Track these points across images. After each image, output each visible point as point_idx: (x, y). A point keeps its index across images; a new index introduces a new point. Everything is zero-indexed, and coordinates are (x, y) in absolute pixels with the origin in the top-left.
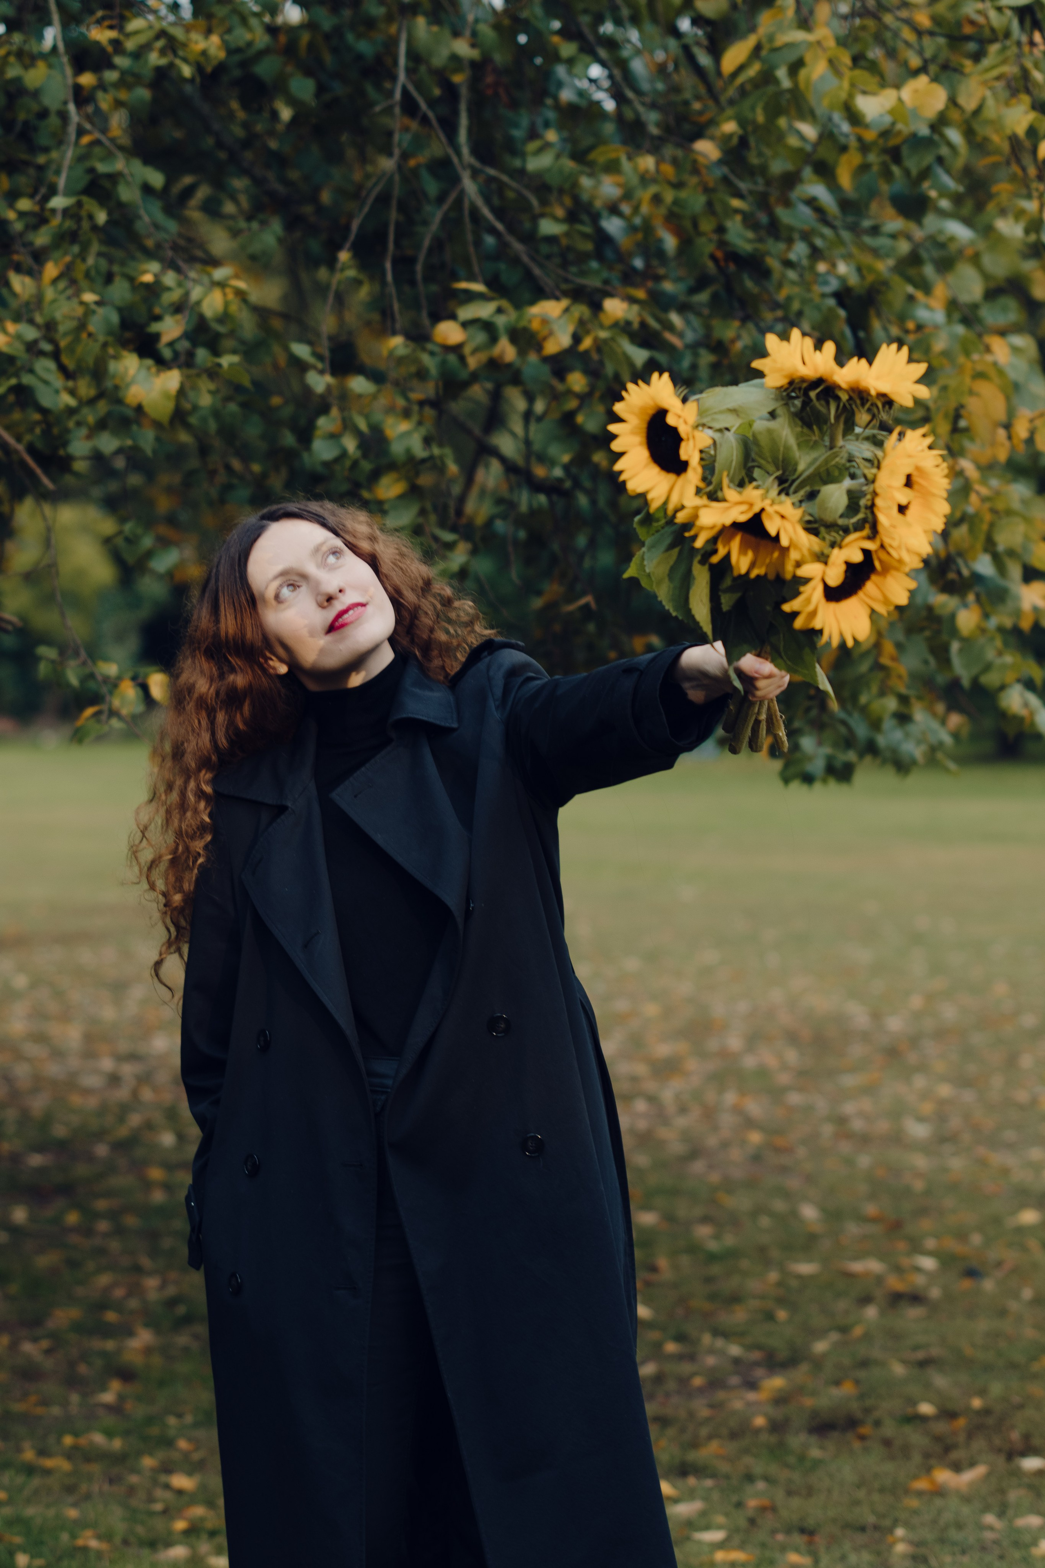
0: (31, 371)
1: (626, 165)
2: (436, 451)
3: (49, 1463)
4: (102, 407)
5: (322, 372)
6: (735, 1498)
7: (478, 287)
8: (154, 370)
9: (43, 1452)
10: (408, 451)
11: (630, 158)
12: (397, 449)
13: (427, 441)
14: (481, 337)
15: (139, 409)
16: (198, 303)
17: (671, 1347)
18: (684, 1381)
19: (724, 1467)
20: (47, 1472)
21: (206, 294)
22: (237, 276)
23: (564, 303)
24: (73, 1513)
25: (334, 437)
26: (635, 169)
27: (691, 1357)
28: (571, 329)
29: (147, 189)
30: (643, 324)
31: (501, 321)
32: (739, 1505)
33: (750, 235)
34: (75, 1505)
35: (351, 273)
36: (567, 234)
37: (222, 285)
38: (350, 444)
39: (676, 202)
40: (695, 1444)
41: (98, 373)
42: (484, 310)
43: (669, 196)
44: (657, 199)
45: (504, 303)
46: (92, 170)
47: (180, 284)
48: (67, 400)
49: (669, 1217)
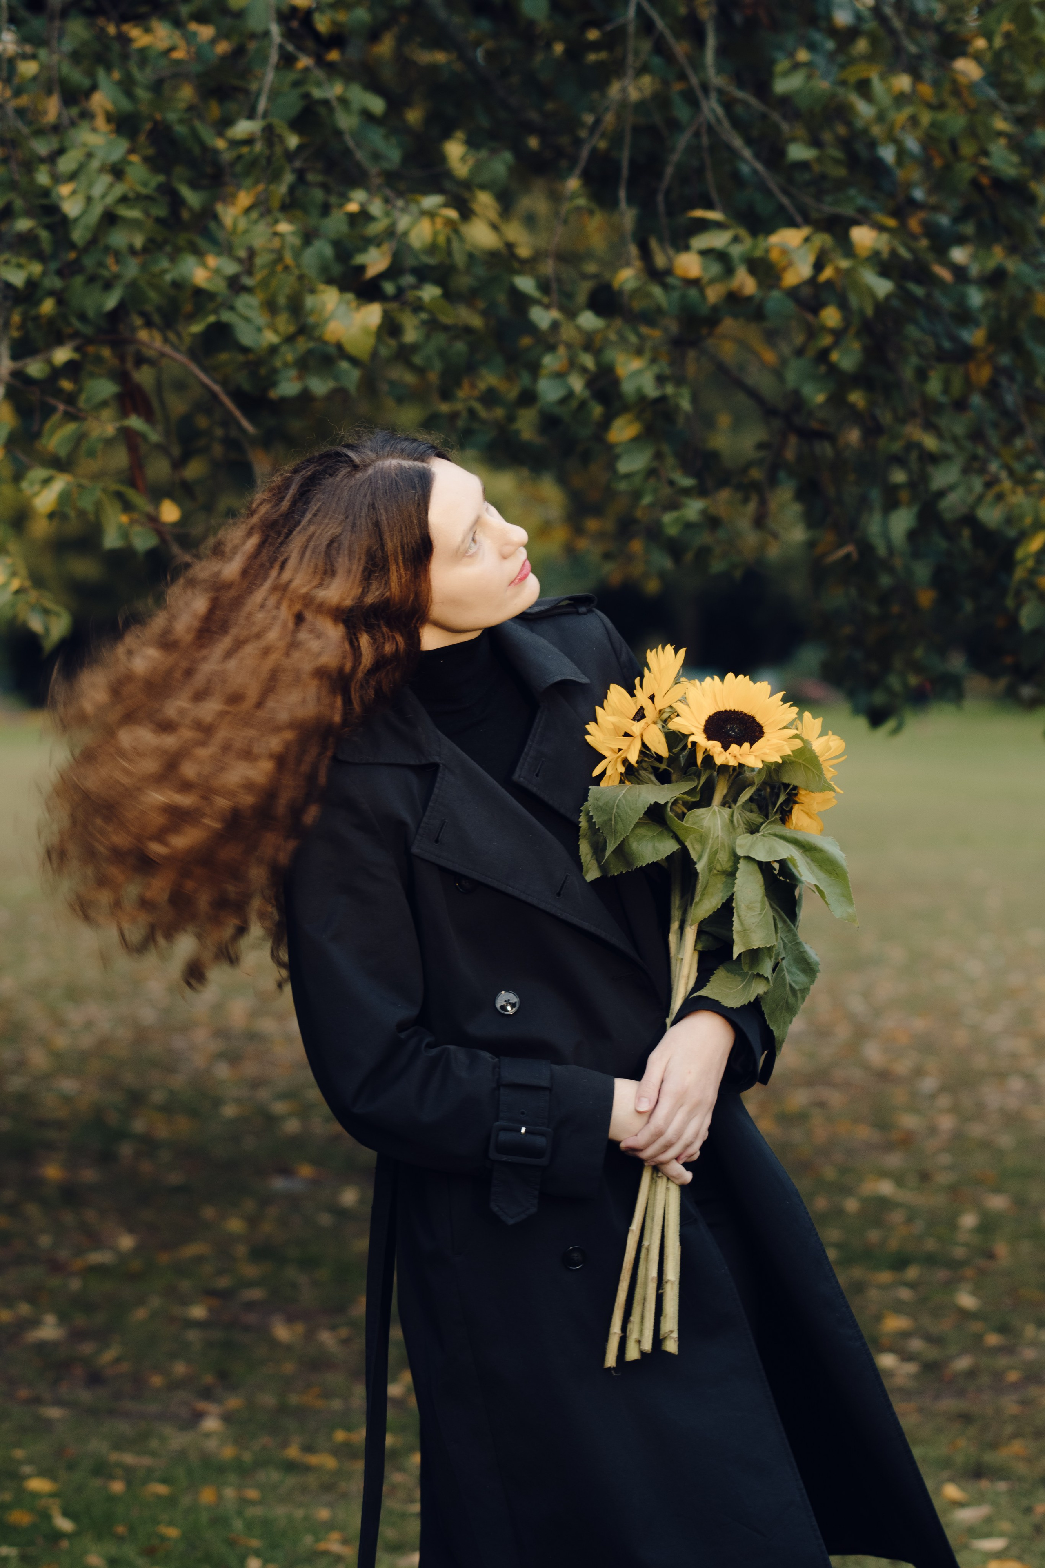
0: (232, 308)
1: (877, 86)
2: (669, 390)
3: (313, 1459)
4: (303, 344)
5: (547, 307)
6: (1025, 1502)
7: (714, 215)
8: (354, 304)
9: (308, 1449)
10: (639, 391)
11: (883, 77)
12: (628, 388)
13: (660, 380)
14: (715, 268)
15: (339, 346)
16: (406, 234)
17: (993, 1340)
18: (998, 1376)
19: (1022, 1468)
20: (306, 1469)
21: (414, 224)
22: (446, 205)
23: (805, 231)
24: (324, 1514)
25: (560, 375)
26: (889, 89)
27: (1009, 1350)
28: (811, 258)
29: (367, 115)
30: (893, 253)
31: (736, 251)
32: (1028, 1510)
33: (1015, 159)
34: (330, 1505)
35: (582, 202)
36: (819, 160)
37: (431, 214)
38: (577, 384)
39: (933, 124)
40: (994, 1445)
41: (296, 308)
42: (718, 240)
43: (926, 118)
44: (914, 120)
45: (743, 233)
46: (307, 96)
47: (387, 214)
48: (270, 337)
49: (1020, 1202)
